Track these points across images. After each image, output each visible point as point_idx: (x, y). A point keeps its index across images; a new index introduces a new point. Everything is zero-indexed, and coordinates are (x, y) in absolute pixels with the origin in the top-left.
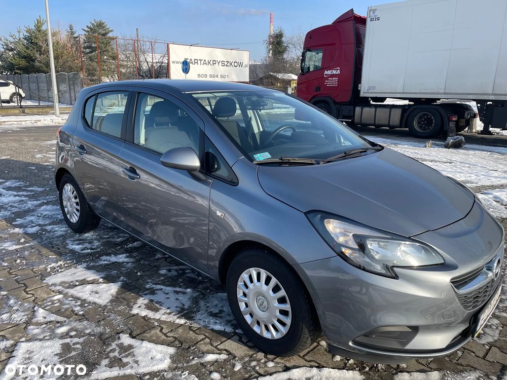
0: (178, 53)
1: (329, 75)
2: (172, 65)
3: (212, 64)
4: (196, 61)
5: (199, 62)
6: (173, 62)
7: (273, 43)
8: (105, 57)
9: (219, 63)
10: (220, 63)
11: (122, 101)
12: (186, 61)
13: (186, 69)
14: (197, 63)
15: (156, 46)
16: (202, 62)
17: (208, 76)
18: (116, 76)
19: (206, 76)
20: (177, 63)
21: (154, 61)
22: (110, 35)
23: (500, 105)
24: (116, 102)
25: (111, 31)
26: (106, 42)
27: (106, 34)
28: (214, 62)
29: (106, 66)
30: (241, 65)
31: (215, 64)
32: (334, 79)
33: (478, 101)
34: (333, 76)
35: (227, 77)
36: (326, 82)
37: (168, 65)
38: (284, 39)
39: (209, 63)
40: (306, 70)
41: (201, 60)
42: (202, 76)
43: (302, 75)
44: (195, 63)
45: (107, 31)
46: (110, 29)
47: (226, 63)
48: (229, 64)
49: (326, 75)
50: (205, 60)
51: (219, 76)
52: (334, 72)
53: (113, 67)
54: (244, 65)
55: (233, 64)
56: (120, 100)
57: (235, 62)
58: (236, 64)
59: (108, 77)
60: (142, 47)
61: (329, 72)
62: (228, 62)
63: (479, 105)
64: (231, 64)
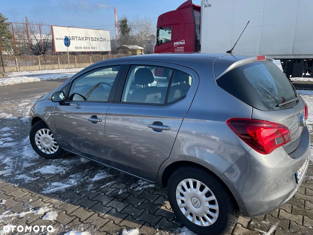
0: (60, 33)
1: (177, 45)
2: (55, 41)
3: (85, 40)
4: (73, 38)
5: (75, 38)
6: (57, 39)
7: (121, 26)
8: (3, 37)
9: (89, 39)
10: (91, 39)
11: (19, 68)
12: (67, 38)
13: (68, 43)
14: (74, 39)
15: (42, 27)
16: (78, 38)
17: (83, 48)
18: (12, 50)
19: (81, 48)
20: (60, 39)
21: (42, 39)
22: (6, 21)
23: (297, 62)
24: (15, 68)
25: (7, 19)
26: (3, 27)
27: (3, 21)
28: (86, 38)
29: (4, 43)
30: (105, 40)
31: (87, 39)
32: (181, 48)
33: (282, 60)
34: (180, 46)
35: (96, 48)
36: (176, 50)
37: (53, 41)
38: (127, 23)
39: (82, 39)
40: (160, 42)
41: (77, 37)
42: (79, 48)
43: (158, 45)
44: (72, 39)
45: (3, 19)
46: (5, 18)
47: (94, 39)
48: (96, 40)
49: (175, 45)
50: (79, 37)
51: (90, 48)
52: (181, 43)
53: (9, 44)
54: (106, 40)
55: (99, 39)
56: (17, 66)
57: (100, 38)
58: (101, 39)
59: (6, 51)
60: (32, 29)
61: (177, 43)
62: (96, 38)
63: (282, 62)
64: (98, 39)
